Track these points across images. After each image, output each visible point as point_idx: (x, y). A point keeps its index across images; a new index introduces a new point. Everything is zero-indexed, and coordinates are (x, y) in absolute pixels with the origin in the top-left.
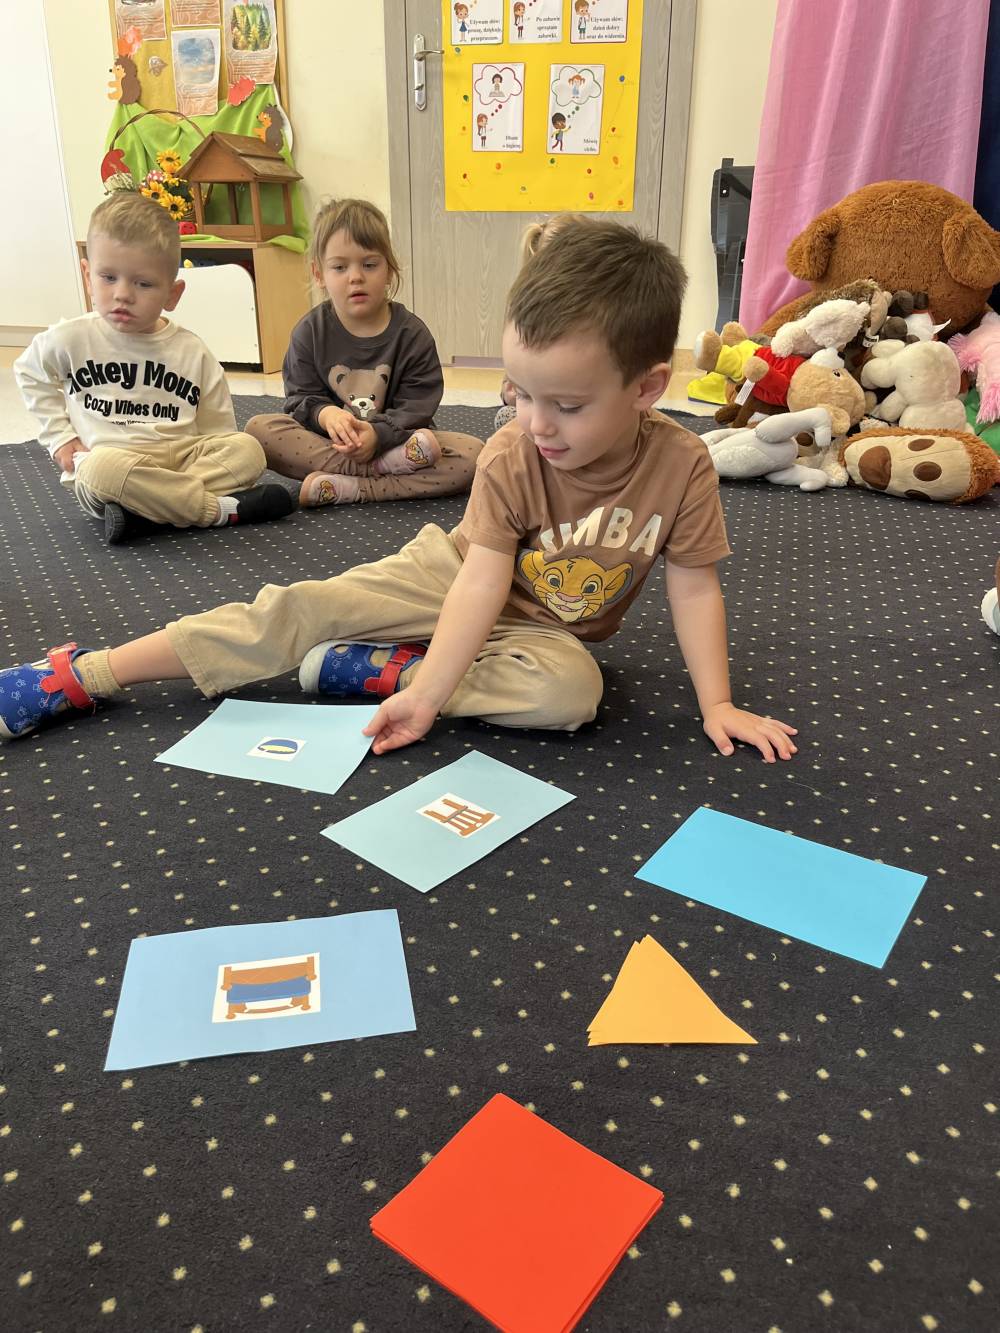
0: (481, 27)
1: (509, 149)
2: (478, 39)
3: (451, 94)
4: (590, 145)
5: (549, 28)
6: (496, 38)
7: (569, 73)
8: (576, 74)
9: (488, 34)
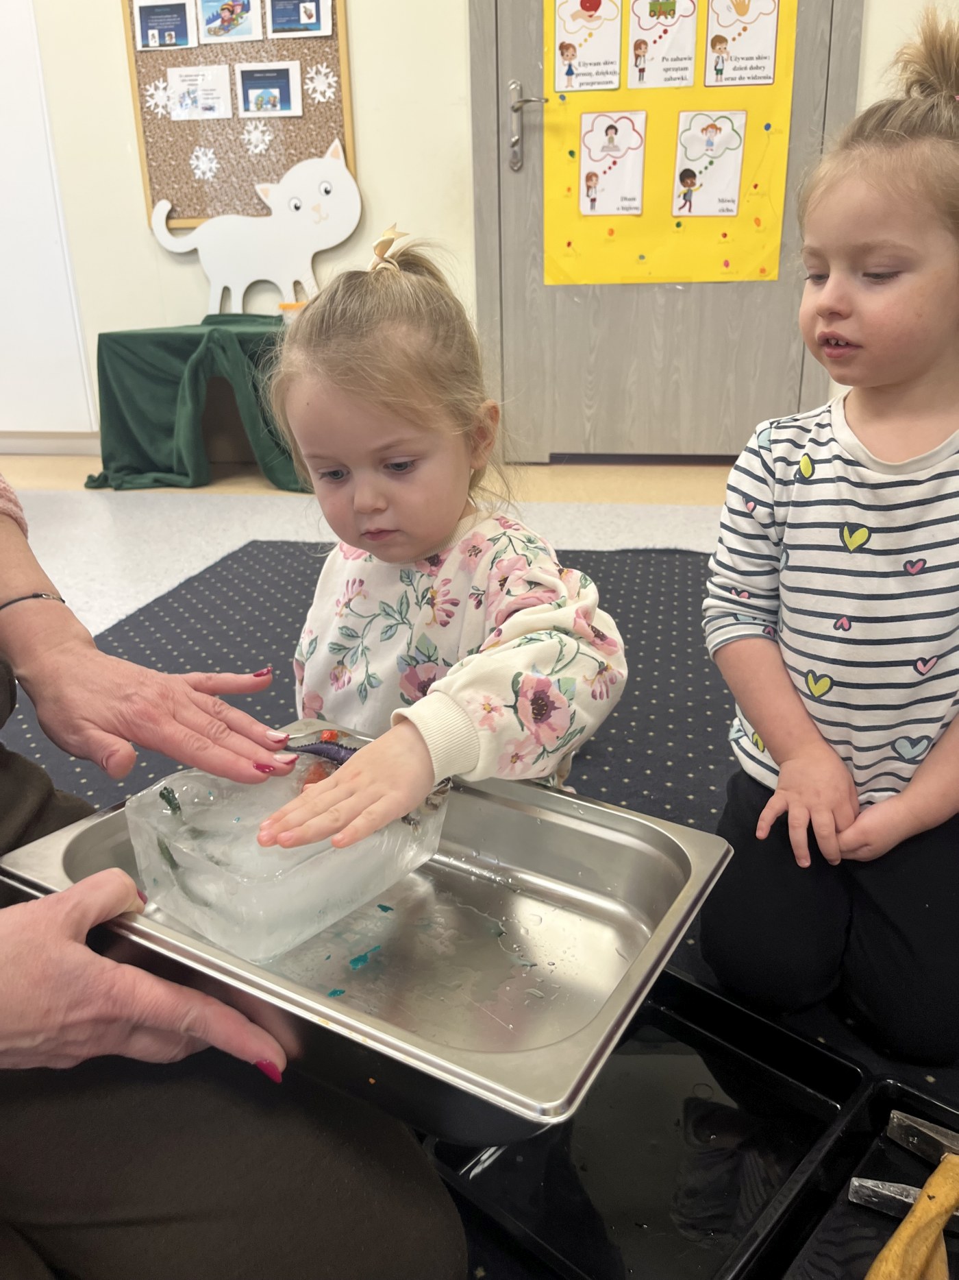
0: (593, 69)
1: (625, 212)
2: (588, 84)
3: (553, 150)
4: (725, 205)
5: (677, 70)
6: (611, 82)
7: (704, 121)
8: (711, 122)
9: (601, 78)
